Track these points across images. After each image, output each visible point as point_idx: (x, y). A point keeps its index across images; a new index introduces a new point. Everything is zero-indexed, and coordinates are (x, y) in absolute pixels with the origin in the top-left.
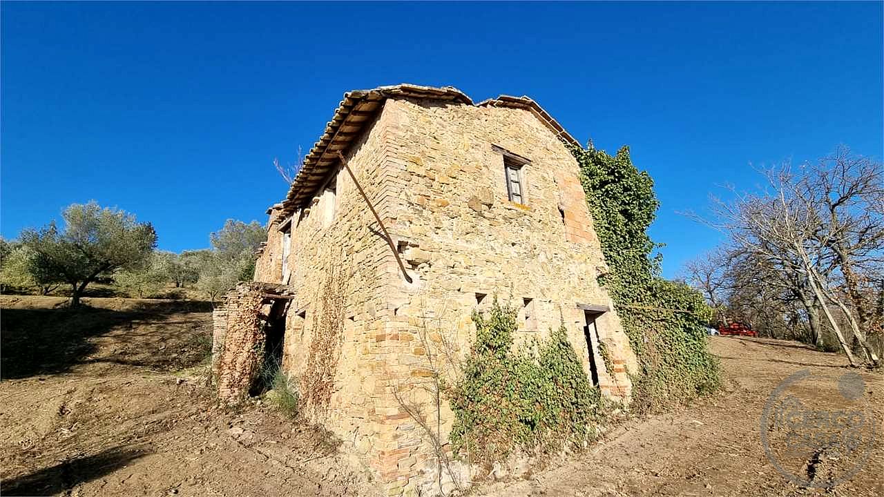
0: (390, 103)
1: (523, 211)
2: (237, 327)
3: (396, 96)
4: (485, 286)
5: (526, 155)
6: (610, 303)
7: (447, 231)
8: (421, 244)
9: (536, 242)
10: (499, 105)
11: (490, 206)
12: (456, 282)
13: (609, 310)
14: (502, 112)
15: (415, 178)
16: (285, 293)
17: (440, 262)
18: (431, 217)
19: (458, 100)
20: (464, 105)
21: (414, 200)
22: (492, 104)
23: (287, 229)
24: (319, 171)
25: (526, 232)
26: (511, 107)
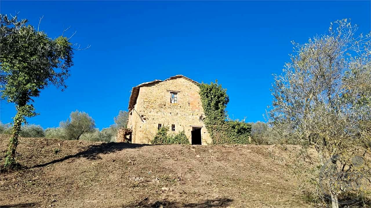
0: (141, 88)
1: (175, 105)
2: (120, 139)
3: (142, 86)
4: (161, 122)
5: (178, 90)
6: (204, 125)
7: (153, 112)
8: (146, 115)
9: (178, 112)
10: (171, 79)
11: (165, 105)
12: (154, 121)
13: (203, 127)
14: (171, 81)
15: (146, 102)
16: (131, 131)
17: (150, 118)
18: (149, 110)
19: (158, 82)
20: (160, 83)
21: (145, 107)
22: (168, 80)
23: (131, 114)
24: (134, 100)
25: (175, 110)
26: (175, 79)
